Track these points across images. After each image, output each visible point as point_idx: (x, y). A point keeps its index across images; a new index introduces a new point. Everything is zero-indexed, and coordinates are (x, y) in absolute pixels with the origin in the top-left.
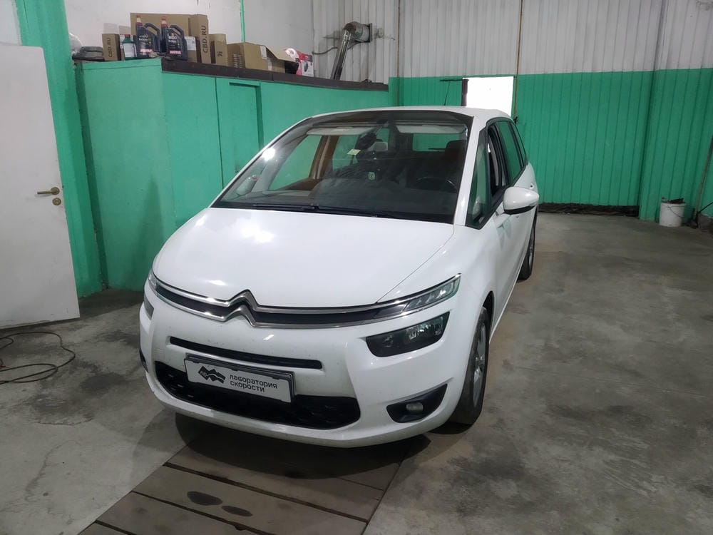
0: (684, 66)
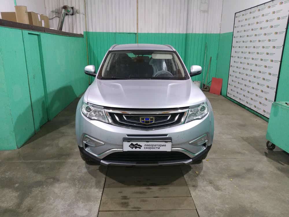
0: (197, 32)
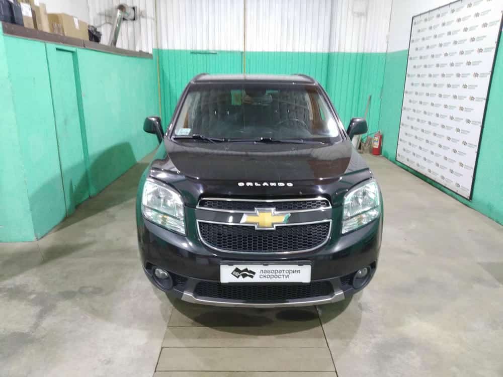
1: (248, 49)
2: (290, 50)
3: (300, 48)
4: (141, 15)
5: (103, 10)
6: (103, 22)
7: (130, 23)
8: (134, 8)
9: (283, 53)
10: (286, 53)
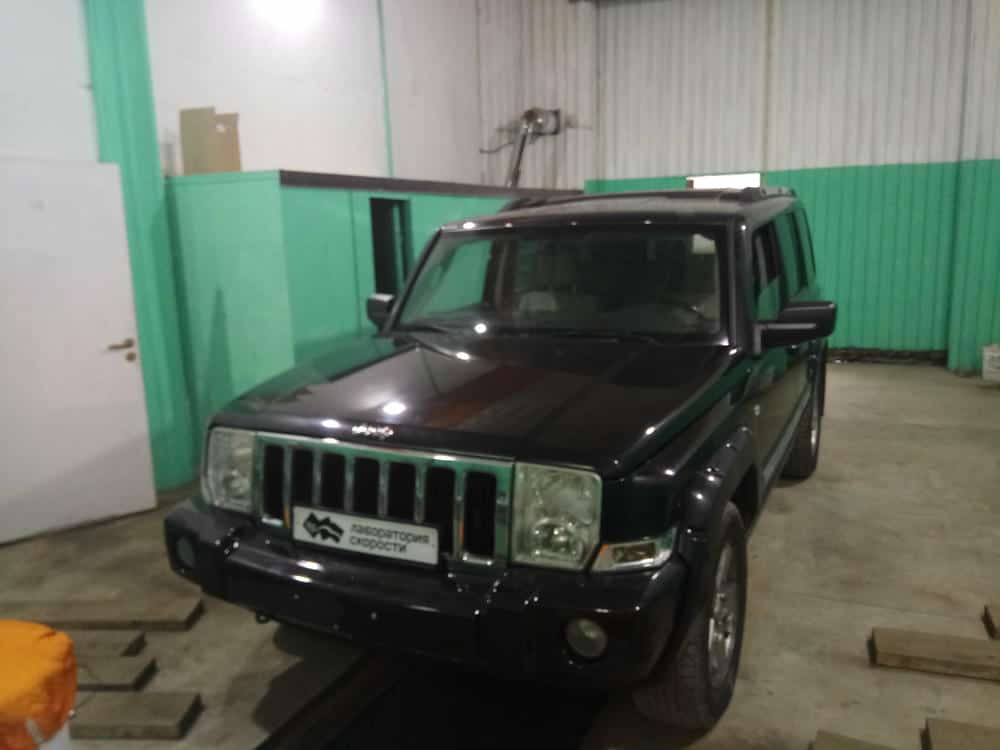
1: (772, 168)
2: (865, 161)
3: (888, 156)
4: (568, 124)
5: (505, 123)
6: (505, 141)
7: (549, 139)
8: (556, 113)
9: (849, 168)
10: (857, 169)
